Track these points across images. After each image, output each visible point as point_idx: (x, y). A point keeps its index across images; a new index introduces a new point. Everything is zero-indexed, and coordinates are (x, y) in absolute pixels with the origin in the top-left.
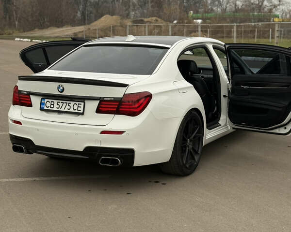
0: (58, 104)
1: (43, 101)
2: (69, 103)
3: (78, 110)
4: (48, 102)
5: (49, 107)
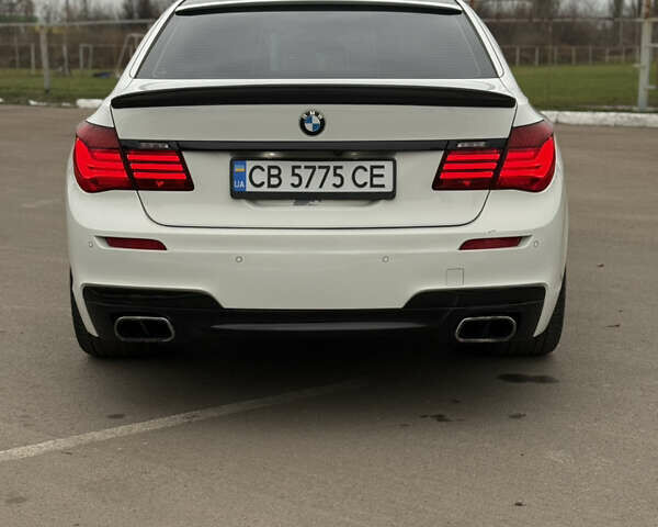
0: (294, 174)
1: (238, 169)
2: (336, 168)
3: (372, 186)
4: (258, 170)
5: (263, 183)
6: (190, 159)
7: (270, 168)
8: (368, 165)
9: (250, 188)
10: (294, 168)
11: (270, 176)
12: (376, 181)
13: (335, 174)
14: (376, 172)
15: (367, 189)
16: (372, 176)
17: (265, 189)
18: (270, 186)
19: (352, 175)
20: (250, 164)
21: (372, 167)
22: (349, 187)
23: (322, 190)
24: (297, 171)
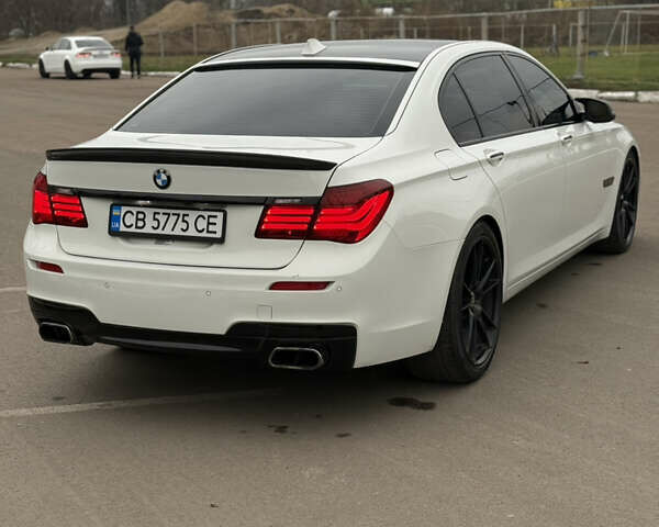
0: (155, 219)
1: (115, 213)
2: (184, 215)
3: (208, 232)
4: (129, 214)
5: (131, 226)
6: (86, 202)
7: (138, 213)
8: (206, 214)
9: (123, 229)
10: (155, 213)
11: (137, 219)
12: (211, 228)
13: (184, 221)
14: (212, 220)
15: (204, 234)
16: (209, 223)
17: (133, 229)
18: (137, 227)
19: (195, 222)
20: (124, 209)
21: (209, 217)
22: (192, 232)
23: (173, 233)
24: (157, 216)
